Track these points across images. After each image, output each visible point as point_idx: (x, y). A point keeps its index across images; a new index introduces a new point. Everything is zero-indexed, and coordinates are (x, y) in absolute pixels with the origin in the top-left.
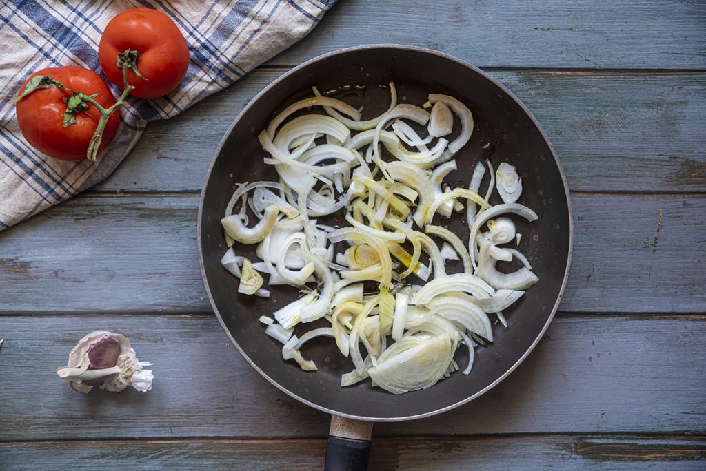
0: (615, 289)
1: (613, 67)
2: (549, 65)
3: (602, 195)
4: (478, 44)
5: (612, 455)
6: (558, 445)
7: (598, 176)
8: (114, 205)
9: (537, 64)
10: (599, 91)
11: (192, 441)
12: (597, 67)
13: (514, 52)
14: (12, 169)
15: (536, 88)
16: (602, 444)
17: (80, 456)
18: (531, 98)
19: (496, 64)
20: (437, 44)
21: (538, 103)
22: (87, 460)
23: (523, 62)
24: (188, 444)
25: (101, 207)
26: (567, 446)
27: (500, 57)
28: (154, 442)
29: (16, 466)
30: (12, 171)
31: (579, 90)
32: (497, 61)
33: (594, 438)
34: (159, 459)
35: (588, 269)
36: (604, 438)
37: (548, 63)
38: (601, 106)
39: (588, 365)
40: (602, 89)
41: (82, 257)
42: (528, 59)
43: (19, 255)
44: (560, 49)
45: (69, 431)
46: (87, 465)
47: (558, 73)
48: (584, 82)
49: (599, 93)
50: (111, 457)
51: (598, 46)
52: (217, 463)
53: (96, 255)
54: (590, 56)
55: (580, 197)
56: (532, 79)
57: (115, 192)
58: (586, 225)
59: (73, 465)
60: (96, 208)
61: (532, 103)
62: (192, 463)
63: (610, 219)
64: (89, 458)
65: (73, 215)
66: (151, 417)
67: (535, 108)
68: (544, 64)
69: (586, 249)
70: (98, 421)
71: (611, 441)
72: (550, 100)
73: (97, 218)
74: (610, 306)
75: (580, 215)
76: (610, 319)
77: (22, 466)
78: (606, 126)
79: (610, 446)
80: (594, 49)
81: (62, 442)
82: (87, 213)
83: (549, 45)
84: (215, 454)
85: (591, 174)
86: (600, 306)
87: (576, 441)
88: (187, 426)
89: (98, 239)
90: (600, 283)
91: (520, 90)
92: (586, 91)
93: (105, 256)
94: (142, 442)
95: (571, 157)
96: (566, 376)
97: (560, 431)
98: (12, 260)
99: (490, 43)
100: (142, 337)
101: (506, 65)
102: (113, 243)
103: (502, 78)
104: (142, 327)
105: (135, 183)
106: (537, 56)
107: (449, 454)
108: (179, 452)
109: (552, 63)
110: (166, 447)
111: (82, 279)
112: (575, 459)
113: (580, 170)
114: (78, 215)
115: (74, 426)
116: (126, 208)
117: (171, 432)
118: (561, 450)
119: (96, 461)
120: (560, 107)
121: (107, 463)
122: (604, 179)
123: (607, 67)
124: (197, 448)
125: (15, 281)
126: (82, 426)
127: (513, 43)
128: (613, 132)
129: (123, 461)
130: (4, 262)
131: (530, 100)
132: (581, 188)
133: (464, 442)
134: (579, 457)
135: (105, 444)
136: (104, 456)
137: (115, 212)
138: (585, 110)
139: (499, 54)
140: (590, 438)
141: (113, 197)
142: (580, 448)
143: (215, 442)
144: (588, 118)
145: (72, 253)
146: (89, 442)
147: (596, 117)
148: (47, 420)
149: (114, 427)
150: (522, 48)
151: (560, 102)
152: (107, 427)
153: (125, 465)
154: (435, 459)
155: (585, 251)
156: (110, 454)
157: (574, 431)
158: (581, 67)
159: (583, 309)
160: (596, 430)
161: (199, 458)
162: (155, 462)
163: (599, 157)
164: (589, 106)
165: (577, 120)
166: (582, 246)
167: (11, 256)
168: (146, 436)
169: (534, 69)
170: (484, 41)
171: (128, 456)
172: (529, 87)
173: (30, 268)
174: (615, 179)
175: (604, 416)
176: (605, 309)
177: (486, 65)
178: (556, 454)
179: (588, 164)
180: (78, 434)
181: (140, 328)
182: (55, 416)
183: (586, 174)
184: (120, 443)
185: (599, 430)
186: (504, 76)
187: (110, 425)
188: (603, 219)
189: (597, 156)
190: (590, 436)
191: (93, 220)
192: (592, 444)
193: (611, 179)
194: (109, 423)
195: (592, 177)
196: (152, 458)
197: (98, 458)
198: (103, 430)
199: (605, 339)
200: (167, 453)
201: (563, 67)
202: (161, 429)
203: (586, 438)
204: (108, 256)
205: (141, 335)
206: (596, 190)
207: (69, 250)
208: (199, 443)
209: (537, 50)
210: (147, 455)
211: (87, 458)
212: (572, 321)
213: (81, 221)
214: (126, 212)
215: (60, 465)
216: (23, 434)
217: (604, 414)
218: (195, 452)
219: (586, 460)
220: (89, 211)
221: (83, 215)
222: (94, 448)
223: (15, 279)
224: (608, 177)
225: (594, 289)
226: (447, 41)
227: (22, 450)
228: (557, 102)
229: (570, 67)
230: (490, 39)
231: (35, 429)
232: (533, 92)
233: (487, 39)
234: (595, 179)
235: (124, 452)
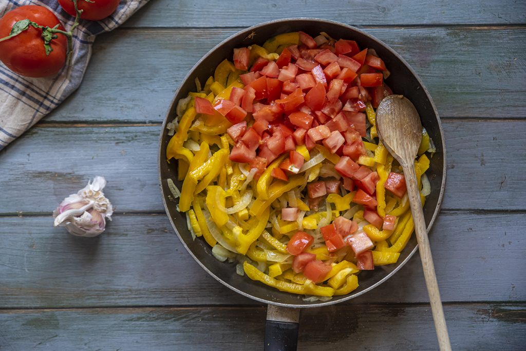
0: (522, 192)
1: (520, 23)
2: (470, 22)
3: (512, 121)
4: (416, 7)
5: (521, 319)
6: (479, 311)
7: (508, 106)
8: (144, 133)
9: (461, 22)
10: (509, 41)
11: (204, 308)
12: (507, 22)
13: (444, 13)
14: (10, 94)
15: (461, 40)
16: (514, 310)
17: (122, 319)
18: (456, 48)
19: (429, 22)
20: (384, 8)
21: (462, 51)
22: (127, 322)
23: (450, 20)
24: (201, 310)
25: (135, 134)
26: (486, 312)
27: (433, 16)
28: (176, 309)
29: (75, 326)
30: (10, 96)
31: (493, 41)
32: (430, 20)
33: (507, 306)
34: (180, 321)
35: (501, 177)
36: (515, 306)
37: (470, 21)
38: (510, 53)
39: (502, 250)
40: (511, 39)
41: (121, 171)
42: (454, 17)
43: (75, 170)
44: (479, 9)
45: (113, 301)
46: (127, 326)
47: (477, 28)
48: (497, 34)
49: (509, 43)
50: (144, 320)
51: (508, 6)
52: (223, 324)
53: (131, 169)
54: (502, 14)
55: (495, 122)
56: (457, 33)
57: (145, 123)
58: (499, 143)
59: (117, 326)
60: (132, 134)
61: (458, 51)
62: (204, 324)
63: (517, 139)
64: (129, 321)
65: (115, 140)
66: (173, 290)
67: (459, 55)
68: (466, 21)
69: (499, 162)
70: (134, 293)
71: (520, 308)
72: (471, 49)
73: (132, 142)
74: (518, 205)
75: (494, 136)
76: (519, 215)
77: (80, 326)
78: (515, 68)
79: (519, 311)
80: (505, 9)
81: (108, 309)
82: (125, 138)
83: (470, 7)
84: (222, 318)
85: (503, 105)
86: (511, 205)
87: (493, 308)
88: (200, 297)
89: (133, 158)
90: (511, 188)
91: (448, 42)
92: (499, 41)
93: (138, 171)
94: (167, 309)
95: (488, 92)
96: (485, 258)
97: (480, 300)
98: (70, 174)
99: (425, 6)
100: (166, 231)
101: (437, 23)
102: (144, 160)
103: (434, 33)
104: (166, 222)
105: (160, 116)
106: (460, 16)
107: (396, 318)
108: (194, 316)
109: (472, 20)
110: (184, 312)
111: (122, 188)
112: (492, 321)
113: (494, 102)
114: (118, 140)
115: (117, 297)
116: (154, 135)
117: (189, 302)
118: (482, 314)
119: (134, 323)
120: (479, 54)
121: (141, 324)
122: (513, 109)
123: (515, 22)
124: (208, 313)
125: (72, 189)
126: (122, 297)
127: (442, 6)
128: (520, 72)
129: (154, 322)
130: (65, 176)
131: (456, 49)
132: (495, 116)
133: (407, 309)
134: (495, 320)
135: (140, 310)
136: (139, 319)
137: (145, 137)
138: (498, 56)
139: (432, 14)
140: (503, 306)
141: (143, 126)
142: (496, 313)
143: (221, 308)
144: (501, 62)
145: (114, 168)
146: (128, 309)
147: (506, 61)
148: (97, 293)
149: (147, 297)
150: (449, 10)
151: (479, 50)
152: (141, 297)
153: (155, 326)
154: (385, 321)
155: (498, 164)
156: (143, 317)
157: (491, 300)
158: (495, 23)
159: (497, 208)
160: (508, 299)
161: (209, 320)
162: (177, 323)
163: (509, 92)
164: (501, 53)
165: (492, 63)
166: (496, 160)
167: (69, 171)
168: (170, 304)
169: (458, 25)
170: (421, 5)
171: (156, 319)
172: (455, 39)
173: (84, 179)
174: (521, 108)
175: (514, 289)
176: (514, 208)
177: (422, 23)
178: (477, 318)
179: (500, 97)
180: (120, 303)
181: (164, 224)
182: (103, 289)
183: (499, 105)
184: (151, 309)
185: (510, 300)
186: (436, 31)
187: (142, 296)
188: (513, 139)
189: (507, 91)
190: (504, 304)
191: (129, 144)
192: (506, 310)
193: (518, 108)
194: (142, 294)
195: (503, 107)
196: (175, 320)
197: (134, 321)
198: (138, 299)
199: (514, 231)
200: (185, 317)
201: (481, 23)
202: (181, 299)
203: (501, 306)
204: (140, 170)
205: (165, 229)
206: (507, 117)
207: (112, 166)
208: (209, 310)
209: (461, 11)
210: (171, 318)
211: (126, 320)
212: (489, 217)
213: (120, 144)
214: (153, 137)
215: (107, 326)
216: (80, 302)
217: (514, 287)
218: (206, 316)
219: (501, 322)
220: (126, 137)
221: (122, 140)
222: (132, 313)
223: (72, 188)
224: (516, 106)
225: (506, 192)
226: (392, 5)
227: (79, 314)
228: (476, 50)
229: (486, 23)
230: (425, 3)
231: (89, 299)
232: (458, 43)
233: (422, 3)
234: (506, 108)
235: (154, 316)
